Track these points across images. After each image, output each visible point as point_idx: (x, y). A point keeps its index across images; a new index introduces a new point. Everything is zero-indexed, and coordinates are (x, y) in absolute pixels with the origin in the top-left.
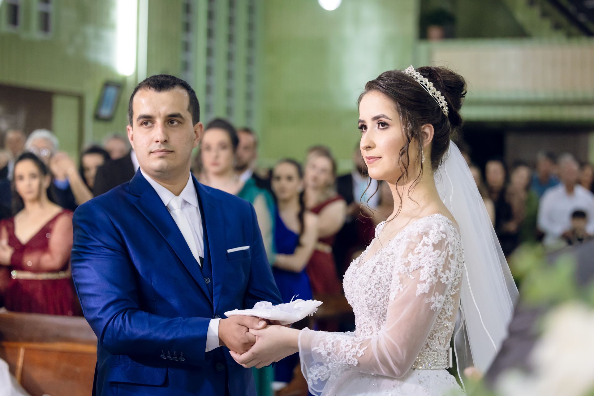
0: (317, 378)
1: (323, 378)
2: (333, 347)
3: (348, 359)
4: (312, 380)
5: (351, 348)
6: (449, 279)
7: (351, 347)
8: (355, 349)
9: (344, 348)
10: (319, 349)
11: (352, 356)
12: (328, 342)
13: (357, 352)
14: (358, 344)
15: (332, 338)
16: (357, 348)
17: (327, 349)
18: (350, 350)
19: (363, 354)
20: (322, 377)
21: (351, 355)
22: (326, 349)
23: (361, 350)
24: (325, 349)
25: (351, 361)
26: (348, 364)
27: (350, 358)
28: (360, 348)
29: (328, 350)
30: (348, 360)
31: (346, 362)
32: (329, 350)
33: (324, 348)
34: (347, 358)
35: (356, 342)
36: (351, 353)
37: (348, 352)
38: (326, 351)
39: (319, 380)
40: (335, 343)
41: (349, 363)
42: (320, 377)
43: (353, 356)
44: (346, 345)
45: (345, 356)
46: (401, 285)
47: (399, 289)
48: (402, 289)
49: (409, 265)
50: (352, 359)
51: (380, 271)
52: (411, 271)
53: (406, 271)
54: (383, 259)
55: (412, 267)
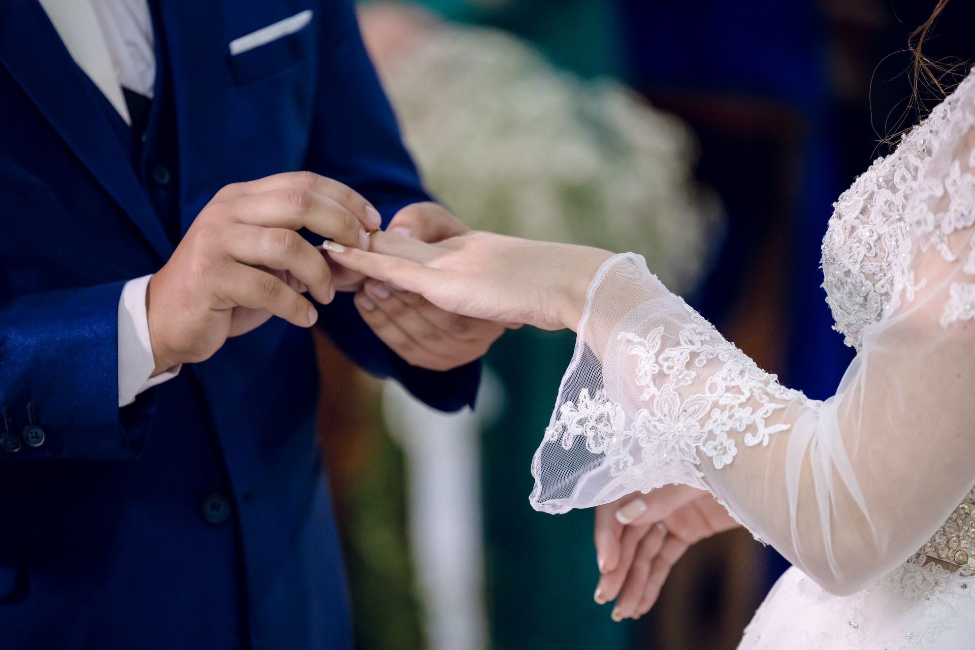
0: (579, 431)
1: (597, 444)
2: (689, 365)
3: (711, 432)
4: (565, 428)
5: (742, 405)
7: (743, 399)
8: (753, 412)
9: (720, 389)
10: (640, 343)
11: (727, 428)
12: (682, 342)
13: (752, 428)
14: (770, 401)
15: (703, 338)
16: (760, 413)
17: (667, 359)
18: (732, 407)
19: (765, 443)
20: (595, 438)
21: (724, 424)
22: (661, 356)
23: (766, 426)
24: (657, 355)
25: (715, 443)
26: (697, 447)
27: (717, 431)
28: (766, 419)
29: (666, 365)
30: (705, 436)
31: (698, 439)
32: (669, 368)
33: (655, 351)
34: (710, 425)
35: (767, 394)
36: (730, 417)
37: (723, 409)
38: (657, 362)
39: (580, 440)
40: (702, 356)
41: (702, 448)
42: (590, 434)
43: (731, 433)
44: (732, 384)
45: (708, 416)
46: (912, 275)
47: (904, 291)
48: (911, 289)
49: (946, 209)
50: (723, 438)
51: (884, 215)
52: (947, 229)
53: (931, 228)
54: (901, 171)
55: (951, 215)
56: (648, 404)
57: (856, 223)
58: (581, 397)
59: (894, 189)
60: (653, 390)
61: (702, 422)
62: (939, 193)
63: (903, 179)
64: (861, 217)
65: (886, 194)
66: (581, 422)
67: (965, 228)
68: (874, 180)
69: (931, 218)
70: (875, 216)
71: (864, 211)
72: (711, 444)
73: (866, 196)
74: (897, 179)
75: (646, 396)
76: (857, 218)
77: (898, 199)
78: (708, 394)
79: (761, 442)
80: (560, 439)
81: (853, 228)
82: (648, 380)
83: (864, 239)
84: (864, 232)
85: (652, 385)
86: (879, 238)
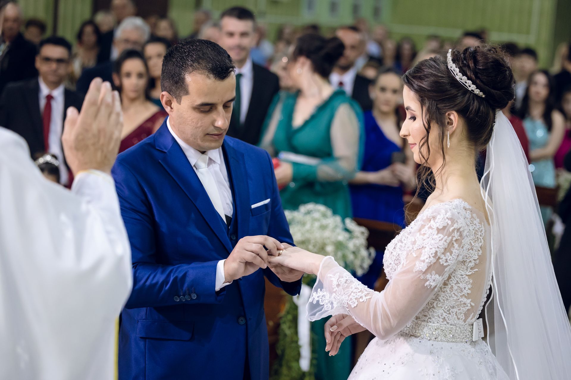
0: (317, 299)
1: (322, 302)
2: (345, 282)
3: (351, 298)
4: (314, 299)
5: (359, 292)
6: (448, 261)
7: (359, 291)
8: (362, 294)
9: (353, 288)
10: (334, 278)
11: (355, 297)
12: (344, 277)
13: (361, 298)
14: (366, 291)
15: (349, 276)
16: (364, 294)
17: (340, 281)
18: (356, 292)
19: (365, 301)
20: (322, 301)
21: (354, 296)
23: (365, 297)
24: (338, 280)
25: (352, 301)
26: (347, 302)
27: (353, 298)
28: (365, 295)
29: (340, 282)
30: (349, 300)
31: (348, 300)
32: (341, 283)
34: (351, 297)
35: (365, 290)
36: (356, 295)
37: (354, 293)
38: (337, 281)
39: (318, 301)
40: (349, 281)
41: (349, 302)
42: (320, 300)
43: (356, 299)
44: (356, 287)
45: (350, 294)
46: (406, 260)
47: (403, 264)
48: (405, 263)
49: (415, 244)
50: (354, 300)
51: (400, 249)
52: (415, 249)
53: (411, 249)
54: (404, 238)
55: (416, 245)
56: (335, 292)
57: (393, 251)
58: (318, 291)
59: (402, 242)
60: (337, 288)
61: (349, 296)
62: (413, 240)
63: (404, 240)
64: (394, 250)
65: (400, 244)
66: (318, 297)
67: (420, 249)
68: (397, 240)
69: (411, 246)
70: (397, 249)
71: (394, 248)
72: (351, 301)
73: (395, 245)
74: (403, 240)
75: (335, 290)
76: (393, 250)
77: (403, 245)
78: (350, 289)
79: (364, 301)
80: (313, 301)
81: (392, 253)
82: (335, 286)
83: (395, 255)
84: (394, 253)
85: (336, 287)
86: (399, 255)
